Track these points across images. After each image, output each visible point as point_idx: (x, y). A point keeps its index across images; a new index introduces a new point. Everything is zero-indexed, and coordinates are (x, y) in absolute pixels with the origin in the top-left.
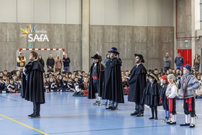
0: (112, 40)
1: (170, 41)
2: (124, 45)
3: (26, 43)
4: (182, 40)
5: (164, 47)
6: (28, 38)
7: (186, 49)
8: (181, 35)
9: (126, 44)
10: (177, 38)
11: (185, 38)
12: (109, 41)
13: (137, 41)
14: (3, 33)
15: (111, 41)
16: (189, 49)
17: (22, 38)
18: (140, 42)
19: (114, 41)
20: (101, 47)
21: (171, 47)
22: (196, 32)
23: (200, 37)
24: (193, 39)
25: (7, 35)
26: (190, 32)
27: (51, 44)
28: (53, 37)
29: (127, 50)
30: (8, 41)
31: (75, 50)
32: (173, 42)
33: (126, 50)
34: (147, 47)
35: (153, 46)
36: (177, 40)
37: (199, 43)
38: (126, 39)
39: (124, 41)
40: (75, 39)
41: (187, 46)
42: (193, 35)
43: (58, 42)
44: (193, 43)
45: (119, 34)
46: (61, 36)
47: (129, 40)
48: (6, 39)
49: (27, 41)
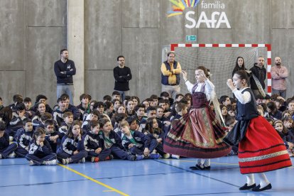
3: (180, 30)
6: (184, 21)
14: (130, 10)
17: (173, 19)
25: (139, 14)
27: (234, 32)
28: (239, 17)
30: (141, 26)
31: (287, 47)
40: (289, 21)
43: (250, 28)
46: (256, 16)
48: (138, 23)
49: (184, 28)
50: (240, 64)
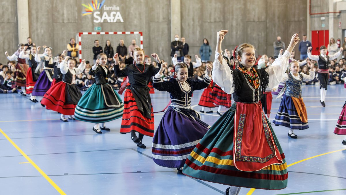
0: (215, 19)
1: (301, 18)
2: (232, 26)
3: (90, 24)
4: (317, 17)
5: (292, 27)
6: (93, 18)
7: (323, 29)
8: (316, 10)
9: (234, 23)
10: (311, 14)
11: (322, 14)
12: (210, 19)
13: (252, 20)
14: (58, 12)
15: (212, 20)
16: (326, 29)
17: (86, 17)
18: (256, 20)
19: (218, 20)
20: (199, 29)
21: (302, 27)
22: (335, 5)
23: (340, 12)
24: (331, 15)
25: (63, 14)
26: (327, 5)
27: (126, 25)
28: (128, 15)
29: (237, 33)
30: (66, 21)
31: (160, 33)
32: (305, 20)
33: (234, 33)
34: (267, 28)
35: (275, 27)
36: (311, 18)
37: (340, 20)
38: (235, 17)
39: (232, 19)
40: (161, 17)
41: (323, 26)
42: (331, 10)
43: (136, 22)
44: (331, 22)
45: (224, 8)
46: (140, 14)
47: (240, 18)
48: (63, 20)
49: (93, 22)
50: (108, 44)
